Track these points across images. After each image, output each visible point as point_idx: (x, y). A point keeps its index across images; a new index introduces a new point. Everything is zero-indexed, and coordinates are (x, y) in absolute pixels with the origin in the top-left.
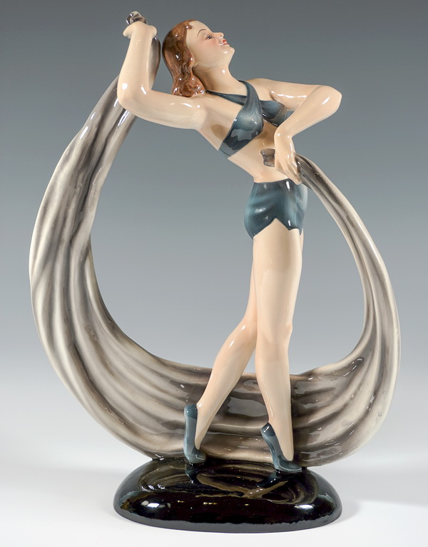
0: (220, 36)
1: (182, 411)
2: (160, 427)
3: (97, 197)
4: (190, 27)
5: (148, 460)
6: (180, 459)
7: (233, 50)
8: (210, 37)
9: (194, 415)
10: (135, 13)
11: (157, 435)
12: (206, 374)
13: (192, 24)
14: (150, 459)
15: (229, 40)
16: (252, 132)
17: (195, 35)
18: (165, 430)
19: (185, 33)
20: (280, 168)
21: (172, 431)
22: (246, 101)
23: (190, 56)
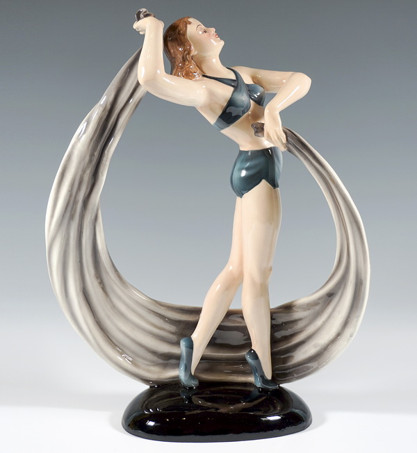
0: (213, 30)
1: (178, 344)
2: (155, 358)
3: (108, 164)
4: (190, 23)
5: (146, 387)
6: (175, 384)
7: (222, 43)
8: (205, 32)
9: (190, 346)
10: (144, 10)
11: (154, 365)
12: (197, 311)
13: (190, 20)
14: (148, 387)
15: (220, 35)
16: (242, 109)
17: (194, 29)
18: (160, 361)
19: (186, 27)
20: (269, 138)
21: (166, 362)
22: (236, 84)
23: (190, 46)
